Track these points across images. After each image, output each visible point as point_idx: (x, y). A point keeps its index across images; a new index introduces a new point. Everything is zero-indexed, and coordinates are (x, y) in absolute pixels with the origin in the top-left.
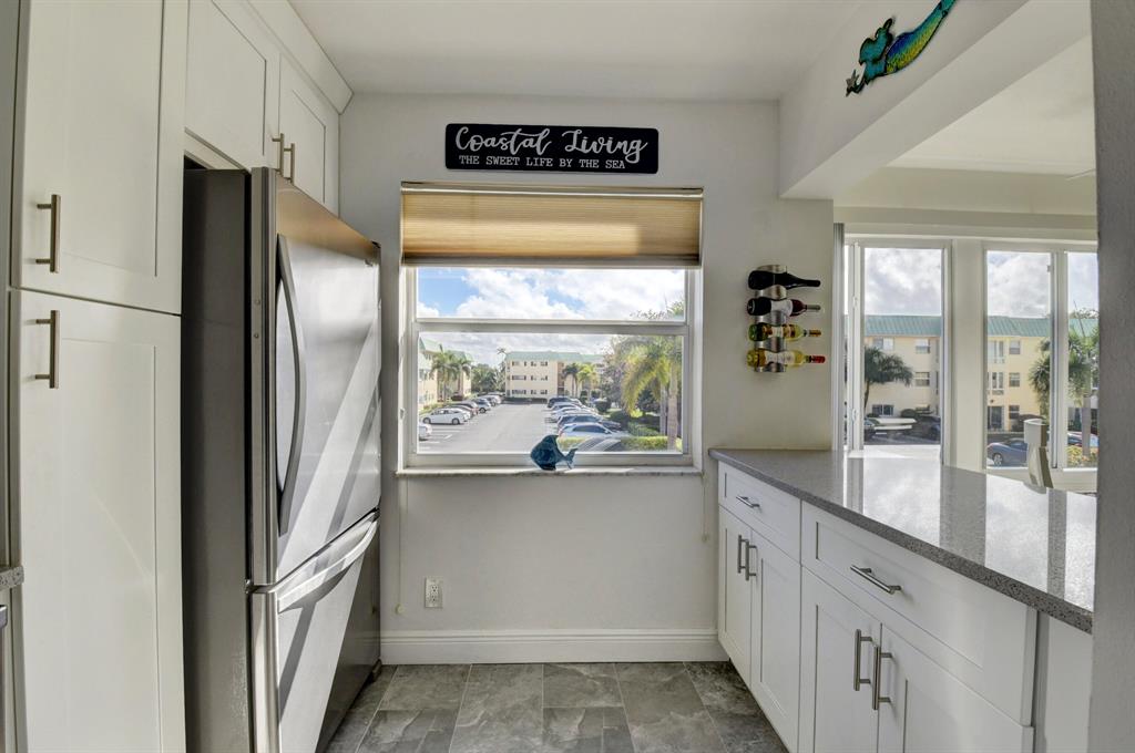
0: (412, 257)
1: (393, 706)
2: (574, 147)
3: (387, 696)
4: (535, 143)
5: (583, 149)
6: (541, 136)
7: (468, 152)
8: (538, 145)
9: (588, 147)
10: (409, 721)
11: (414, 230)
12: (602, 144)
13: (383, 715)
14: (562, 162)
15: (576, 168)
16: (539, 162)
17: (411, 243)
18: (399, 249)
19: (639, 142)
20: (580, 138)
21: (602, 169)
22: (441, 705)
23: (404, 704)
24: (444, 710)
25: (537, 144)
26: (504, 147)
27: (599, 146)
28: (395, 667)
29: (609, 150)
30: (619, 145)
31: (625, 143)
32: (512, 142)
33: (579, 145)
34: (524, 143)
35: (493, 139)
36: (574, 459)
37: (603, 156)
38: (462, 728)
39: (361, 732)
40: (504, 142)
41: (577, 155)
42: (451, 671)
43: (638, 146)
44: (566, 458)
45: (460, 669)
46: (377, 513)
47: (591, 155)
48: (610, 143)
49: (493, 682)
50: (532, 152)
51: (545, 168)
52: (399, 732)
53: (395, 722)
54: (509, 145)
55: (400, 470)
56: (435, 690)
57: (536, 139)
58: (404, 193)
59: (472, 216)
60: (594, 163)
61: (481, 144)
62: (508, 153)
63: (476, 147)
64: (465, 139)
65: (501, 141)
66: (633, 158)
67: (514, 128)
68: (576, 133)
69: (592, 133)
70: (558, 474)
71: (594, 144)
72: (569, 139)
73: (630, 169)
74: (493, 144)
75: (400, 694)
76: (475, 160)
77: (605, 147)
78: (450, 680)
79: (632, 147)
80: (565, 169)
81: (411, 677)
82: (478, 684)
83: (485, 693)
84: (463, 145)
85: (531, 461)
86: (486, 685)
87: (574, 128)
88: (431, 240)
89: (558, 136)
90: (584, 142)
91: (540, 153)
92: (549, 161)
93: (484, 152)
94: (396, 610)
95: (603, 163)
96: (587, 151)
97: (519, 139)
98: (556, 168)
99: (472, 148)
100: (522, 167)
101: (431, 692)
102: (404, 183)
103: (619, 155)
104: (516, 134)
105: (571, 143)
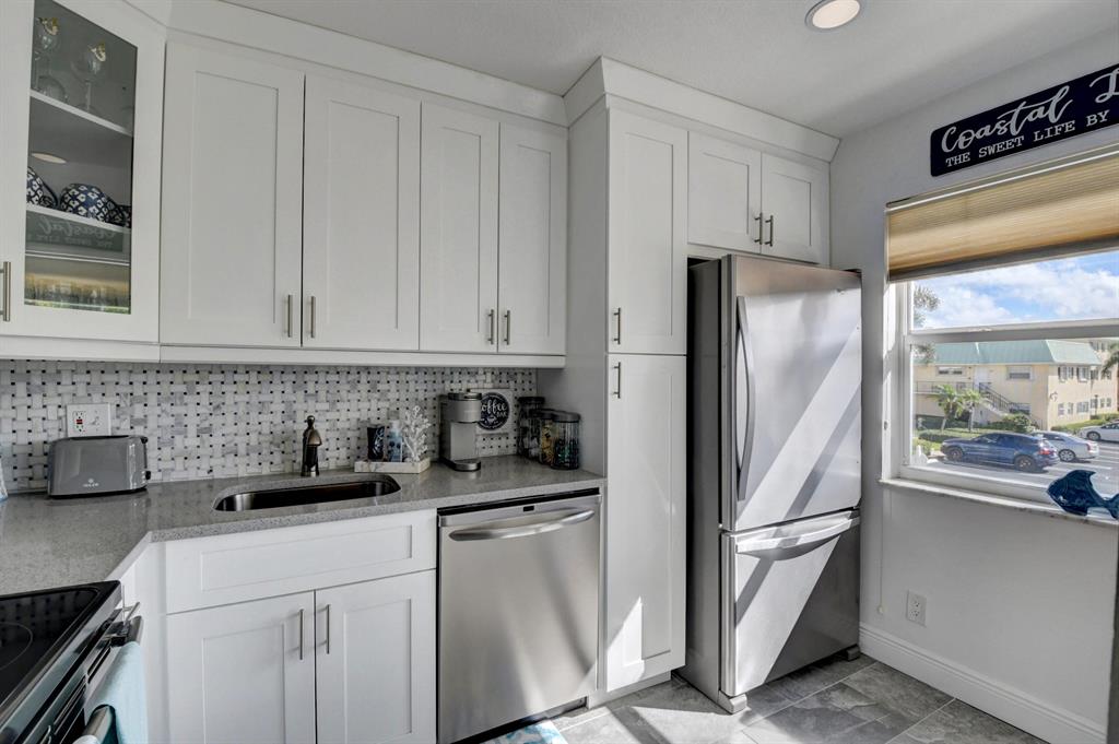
0: (899, 273)
1: (855, 686)
2: (1110, 94)
3: (854, 676)
4: (1046, 111)
6: (1056, 99)
7: (958, 152)
8: (1051, 111)
10: (862, 704)
11: (899, 247)
13: (843, 688)
14: (1091, 119)
16: (1053, 131)
17: (897, 260)
18: (885, 268)
22: (900, 710)
23: (865, 690)
24: (900, 714)
25: (1049, 111)
26: (1003, 131)
28: (874, 661)
32: (1013, 122)
34: (1030, 118)
35: (987, 128)
38: (907, 736)
39: (819, 687)
40: (1002, 125)
42: (929, 691)
44: (1105, 504)
45: (939, 695)
46: (856, 511)
49: (970, 725)
50: (1045, 122)
51: (1064, 135)
52: (849, 705)
53: (850, 697)
54: (1008, 127)
55: (886, 478)
56: (901, 697)
57: (1048, 106)
58: (890, 214)
59: (966, 216)
61: (972, 138)
62: (1008, 136)
63: (965, 143)
64: (952, 140)
65: (998, 126)
67: (1015, 104)
68: (1113, 76)
70: (1086, 521)
72: (1102, 87)
74: (987, 133)
75: (867, 682)
76: (965, 157)
78: (923, 697)
80: (1097, 127)
81: (884, 675)
82: (952, 717)
83: (954, 727)
84: (949, 147)
85: (1049, 498)
86: (959, 723)
87: (1111, 69)
88: (919, 252)
89: (1084, 88)
91: (1054, 120)
92: (1069, 126)
93: (978, 144)
94: (878, 610)
97: (1023, 114)
98: (1082, 129)
99: (961, 147)
100: (1029, 144)
101: (896, 696)
102: (889, 204)
104: (1017, 111)
105: (1107, 91)
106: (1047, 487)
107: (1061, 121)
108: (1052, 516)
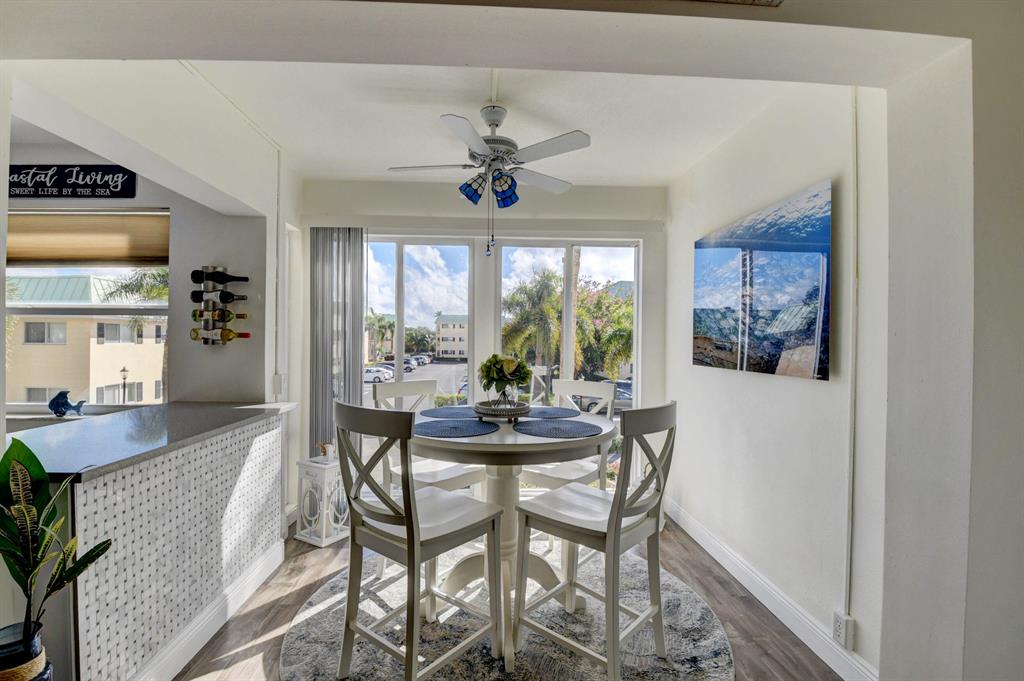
2: (73, 180)
4: (45, 177)
5: (80, 182)
6: (50, 172)
8: (48, 179)
9: (83, 180)
12: (94, 177)
14: (65, 191)
15: (74, 195)
16: (48, 191)
19: (121, 175)
20: (78, 174)
21: (93, 195)
25: (46, 178)
26: (24, 181)
27: (91, 179)
29: (98, 181)
30: (106, 178)
31: (111, 176)
32: (30, 177)
33: (77, 178)
34: (37, 178)
35: (16, 176)
36: (82, 409)
37: (95, 186)
40: (24, 177)
41: (75, 186)
43: (120, 178)
44: (74, 408)
47: (86, 186)
48: (99, 176)
50: (43, 184)
51: (52, 196)
54: (27, 180)
57: (46, 175)
60: (88, 191)
62: (26, 185)
65: (21, 177)
66: (116, 187)
67: (31, 167)
68: (75, 170)
69: (87, 169)
70: (68, 420)
71: (88, 178)
72: (70, 174)
73: (114, 195)
74: (15, 179)
77: (96, 180)
79: (115, 179)
80: (67, 196)
87: (74, 166)
89: (63, 172)
90: (81, 177)
91: (49, 185)
92: (55, 190)
95: (94, 191)
96: (82, 183)
97: (35, 175)
98: (60, 195)
100: (36, 195)
103: (106, 185)
104: (32, 172)
105: (72, 177)
106: (48, 403)
107: (52, 186)
108: (51, 419)
